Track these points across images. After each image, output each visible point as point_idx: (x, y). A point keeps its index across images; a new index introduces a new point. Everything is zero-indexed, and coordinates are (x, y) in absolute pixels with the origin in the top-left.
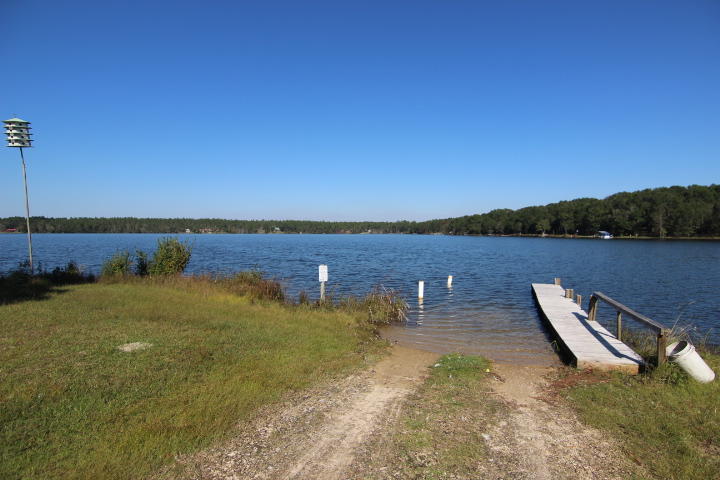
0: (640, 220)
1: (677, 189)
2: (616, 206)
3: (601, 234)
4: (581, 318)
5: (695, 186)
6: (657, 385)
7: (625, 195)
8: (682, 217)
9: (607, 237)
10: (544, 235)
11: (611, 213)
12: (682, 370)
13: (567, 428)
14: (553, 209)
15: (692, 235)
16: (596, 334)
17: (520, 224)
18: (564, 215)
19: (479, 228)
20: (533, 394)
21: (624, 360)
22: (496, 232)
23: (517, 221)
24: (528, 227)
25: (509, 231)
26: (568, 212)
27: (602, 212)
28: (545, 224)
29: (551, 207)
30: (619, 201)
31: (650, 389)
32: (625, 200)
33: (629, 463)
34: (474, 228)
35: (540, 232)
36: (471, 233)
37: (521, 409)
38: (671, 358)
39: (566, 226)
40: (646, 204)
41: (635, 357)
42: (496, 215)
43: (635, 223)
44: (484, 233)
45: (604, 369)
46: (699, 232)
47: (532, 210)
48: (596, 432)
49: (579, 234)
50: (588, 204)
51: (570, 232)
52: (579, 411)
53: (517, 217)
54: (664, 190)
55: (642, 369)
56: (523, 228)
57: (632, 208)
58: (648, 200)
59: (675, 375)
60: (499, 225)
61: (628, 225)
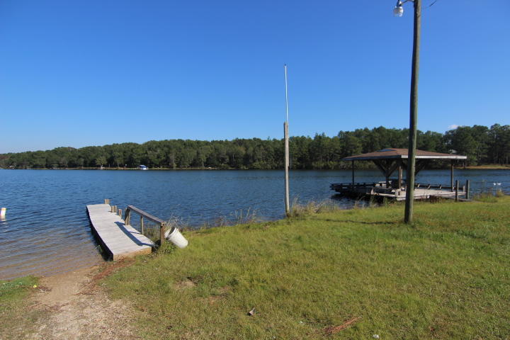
0: (163, 158)
1: (180, 141)
2: (150, 149)
3: (141, 167)
4: (120, 225)
5: (189, 140)
6: (161, 257)
7: (154, 142)
8: (184, 157)
9: (145, 169)
10: (102, 168)
11: (146, 153)
12: (173, 244)
13: (98, 308)
14: (109, 149)
15: (189, 167)
16: (128, 234)
17: (83, 160)
18: (117, 154)
19: (44, 163)
20: (77, 292)
21: (144, 247)
22: (61, 166)
23: (80, 157)
24: (88, 162)
25: (72, 165)
26: (119, 152)
27: (141, 152)
28: (102, 160)
29: (107, 147)
30: (151, 146)
31: (156, 260)
32: (154, 145)
33: (137, 313)
34: (38, 162)
35: (99, 166)
36: (35, 167)
37: (62, 308)
38: (167, 239)
39: (118, 161)
40: (166, 149)
41: (150, 243)
42: (59, 152)
43: (160, 160)
44: (49, 166)
45: (131, 256)
46: (191, 165)
47: (93, 149)
48: (119, 302)
49: (127, 167)
50: (132, 147)
51: (121, 166)
52: (109, 291)
53: (79, 154)
54: (174, 141)
55: (153, 250)
56: (85, 162)
57: (159, 150)
58: (167, 145)
59: (170, 248)
60: (63, 160)
61: (157, 161)
